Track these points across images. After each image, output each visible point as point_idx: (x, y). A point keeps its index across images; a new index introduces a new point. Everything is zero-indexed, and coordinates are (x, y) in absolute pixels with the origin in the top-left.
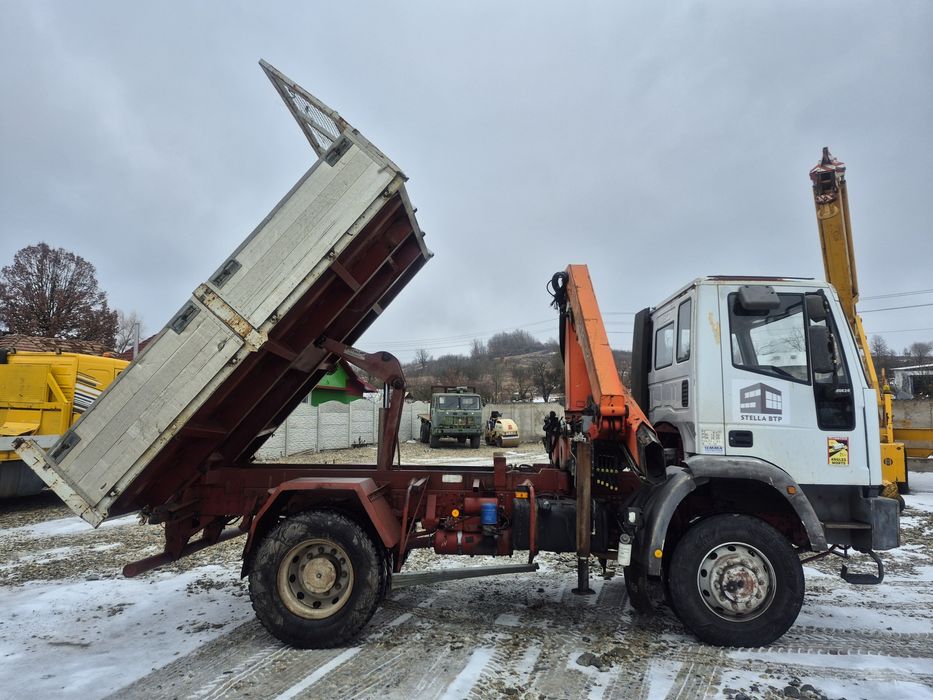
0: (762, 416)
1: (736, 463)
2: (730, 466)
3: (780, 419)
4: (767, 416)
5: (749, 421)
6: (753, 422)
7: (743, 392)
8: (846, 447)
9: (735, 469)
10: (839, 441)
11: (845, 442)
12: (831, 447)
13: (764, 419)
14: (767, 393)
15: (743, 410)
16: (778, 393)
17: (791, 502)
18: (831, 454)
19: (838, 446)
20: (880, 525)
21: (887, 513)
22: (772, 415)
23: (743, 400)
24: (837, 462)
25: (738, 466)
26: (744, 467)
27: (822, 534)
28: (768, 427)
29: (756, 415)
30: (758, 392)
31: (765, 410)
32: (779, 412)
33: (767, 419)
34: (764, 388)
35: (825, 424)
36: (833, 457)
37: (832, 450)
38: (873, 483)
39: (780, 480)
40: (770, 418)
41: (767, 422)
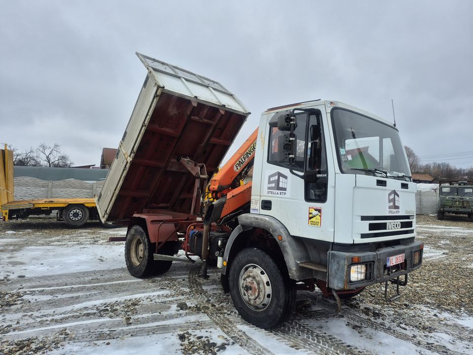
0: (277, 191)
1: (257, 219)
2: (254, 220)
3: (285, 194)
4: (279, 192)
5: (271, 195)
6: (273, 195)
7: (270, 177)
8: (319, 214)
9: (256, 222)
10: (316, 210)
11: (319, 211)
12: (310, 213)
13: (278, 193)
14: (281, 177)
15: (269, 188)
16: (286, 177)
17: (280, 245)
18: (310, 218)
19: (315, 212)
20: (333, 271)
21: (338, 263)
22: (282, 191)
23: (270, 182)
24: (314, 224)
25: (257, 221)
26: (260, 221)
27: (294, 269)
28: (279, 199)
29: (274, 191)
30: (276, 177)
31: (279, 188)
32: (285, 189)
33: (279, 194)
34: (280, 175)
35: (308, 198)
36: (311, 220)
37: (311, 216)
38: (336, 241)
39: (275, 231)
40: (281, 193)
41: (279, 195)
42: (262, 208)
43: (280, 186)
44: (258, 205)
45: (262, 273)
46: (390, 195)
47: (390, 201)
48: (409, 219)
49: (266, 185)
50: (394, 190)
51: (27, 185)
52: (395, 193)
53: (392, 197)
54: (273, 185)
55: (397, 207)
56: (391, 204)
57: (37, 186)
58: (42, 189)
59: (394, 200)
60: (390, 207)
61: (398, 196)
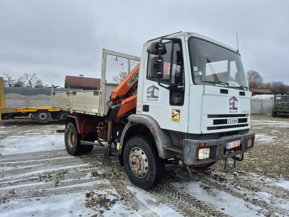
1: (139, 118)
2: (138, 118)
3: (157, 100)
4: (154, 99)
5: (148, 101)
6: (150, 101)
7: (148, 89)
8: (179, 114)
9: (139, 120)
10: (177, 111)
11: (179, 111)
12: (173, 113)
13: (153, 100)
14: (155, 89)
15: (147, 97)
16: (158, 89)
17: (153, 135)
18: (173, 117)
19: (176, 113)
20: (187, 152)
21: (190, 147)
22: (155, 99)
23: (148, 93)
24: (175, 120)
25: (139, 119)
26: (141, 119)
27: (162, 151)
28: (154, 104)
29: (151, 98)
31: (153, 97)
32: (157, 97)
33: (154, 100)
34: (154, 87)
35: (172, 103)
36: (174, 118)
37: (173, 115)
38: (189, 132)
39: (150, 125)
40: (155, 100)
41: (154, 102)
42: (143, 111)
43: (155, 95)
44: (141, 108)
45: (143, 153)
46: (230, 100)
47: (230, 104)
48: (245, 116)
49: (146, 94)
50: (234, 97)
51: (14, 99)
52: (234, 98)
53: (232, 101)
54: (150, 94)
55: (236, 109)
56: (232, 106)
57: (20, 99)
58: (24, 101)
59: (233, 104)
60: (230, 109)
61: (237, 100)
